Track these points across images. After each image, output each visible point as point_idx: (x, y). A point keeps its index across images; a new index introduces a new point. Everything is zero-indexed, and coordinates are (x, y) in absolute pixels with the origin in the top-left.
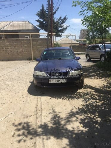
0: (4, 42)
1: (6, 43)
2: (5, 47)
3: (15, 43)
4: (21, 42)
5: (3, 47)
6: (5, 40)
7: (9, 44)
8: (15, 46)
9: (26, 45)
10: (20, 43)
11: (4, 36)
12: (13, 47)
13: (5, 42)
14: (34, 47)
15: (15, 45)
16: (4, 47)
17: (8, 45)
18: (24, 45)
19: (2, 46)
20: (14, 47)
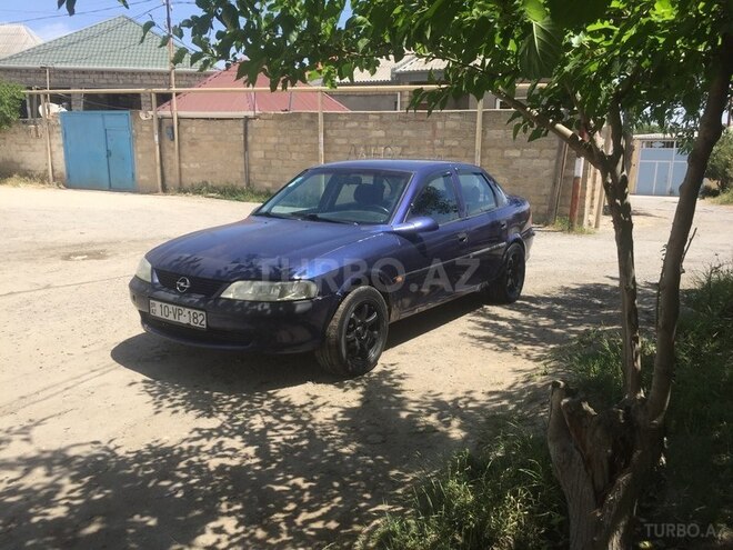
0: (363, 126)
1: (371, 130)
2: (365, 147)
3: (408, 133)
4: (434, 128)
5: (360, 146)
6: (371, 117)
7: (381, 133)
8: (408, 147)
9: (455, 143)
10: (430, 133)
11: (406, 99)
12: (399, 150)
13: (370, 125)
14: (491, 152)
15: (405, 142)
16: (362, 149)
17: (380, 138)
18: (447, 143)
19: (356, 142)
20: (403, 147)
